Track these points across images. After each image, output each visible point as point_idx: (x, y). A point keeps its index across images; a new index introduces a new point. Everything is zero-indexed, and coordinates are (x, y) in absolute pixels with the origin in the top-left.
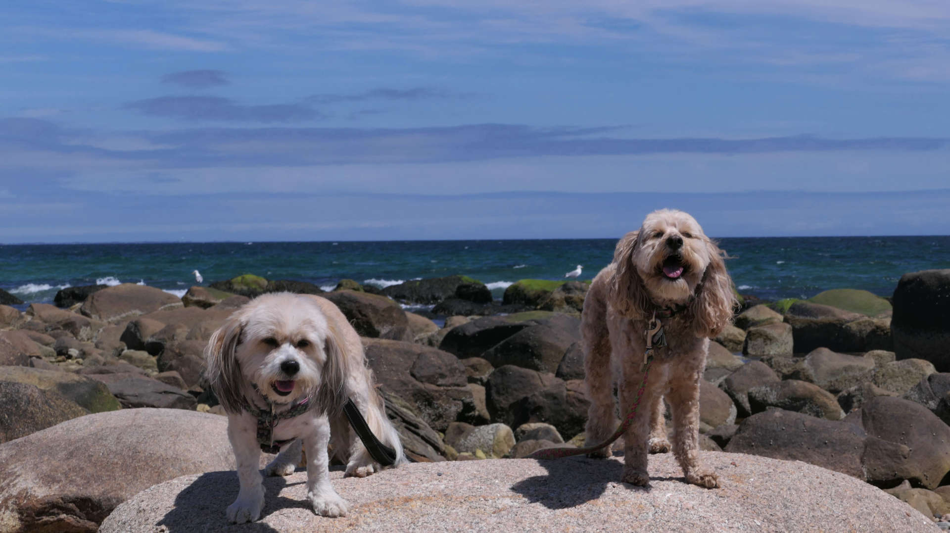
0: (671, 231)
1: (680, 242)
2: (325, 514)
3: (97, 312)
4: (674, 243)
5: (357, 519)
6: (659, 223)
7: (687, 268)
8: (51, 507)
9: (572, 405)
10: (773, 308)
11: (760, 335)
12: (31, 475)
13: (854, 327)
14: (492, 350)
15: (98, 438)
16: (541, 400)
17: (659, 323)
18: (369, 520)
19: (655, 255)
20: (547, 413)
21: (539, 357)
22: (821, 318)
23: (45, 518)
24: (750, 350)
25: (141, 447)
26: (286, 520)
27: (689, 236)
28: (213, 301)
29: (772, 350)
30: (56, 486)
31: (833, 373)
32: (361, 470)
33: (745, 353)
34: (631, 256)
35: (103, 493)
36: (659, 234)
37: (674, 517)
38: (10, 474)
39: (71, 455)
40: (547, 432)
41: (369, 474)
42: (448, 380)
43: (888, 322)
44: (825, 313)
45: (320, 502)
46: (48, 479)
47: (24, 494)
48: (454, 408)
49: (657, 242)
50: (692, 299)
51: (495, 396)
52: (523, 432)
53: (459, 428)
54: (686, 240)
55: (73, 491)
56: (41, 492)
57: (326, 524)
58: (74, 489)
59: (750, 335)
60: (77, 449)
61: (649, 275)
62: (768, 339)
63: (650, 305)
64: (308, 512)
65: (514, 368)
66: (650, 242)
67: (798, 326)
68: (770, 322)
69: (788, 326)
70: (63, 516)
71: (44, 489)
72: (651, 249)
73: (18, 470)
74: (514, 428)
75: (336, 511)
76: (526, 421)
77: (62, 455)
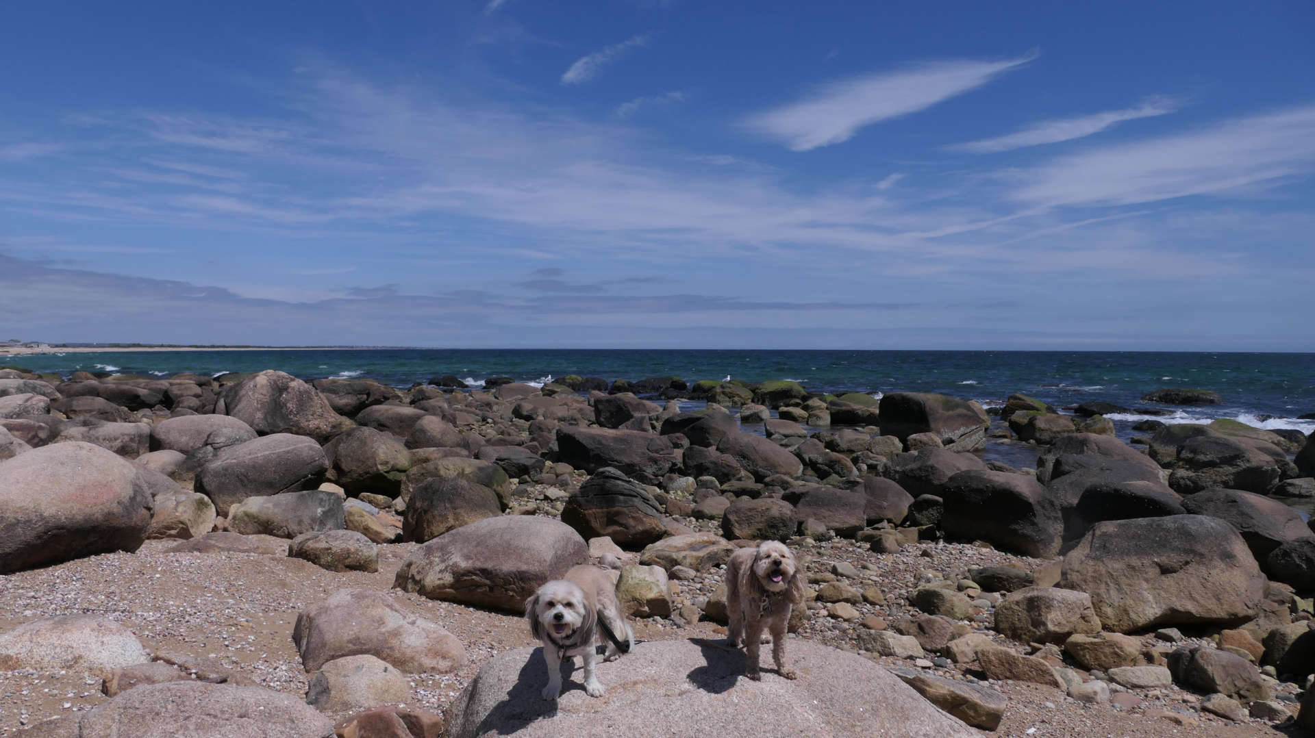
0: (775, 555)
1: (780, 562)
2: (592, 696)
3: (502, 396)
4: (777, 563)
5: (609, 698)
6: (768, 550)
7: (783, 574)
8: (469, 572)
9: (724, 467)
10: (821, 400)
11: (815, 415)
12: (459, 554)
13: (860, 412)
14: (686, 429)
15: (491, 534)
16: (709, 465)
17: (767, 599)
18: (615, 699)
19: (767, 568)
20: (712, 471)
21: (709, 433)
22: (844, 408)
23: (465, 578)
24: (810, 422)
25: (512, 542)
26: (572, 698)
27: (783, 556)
28: (556, 390)
29: (821, 423)
30: (471, 562)
31: (850, 441)
32: (612, 658)
33: (807, 424)
34: (753, 565)
35: (494, 566)
36: (769, 556)
37: (773, 702)
38: (449, 553)
39: (478, 544)
40: (712, 482)
41: (616, 659)
42: (665, 452)
43: (877, 411)
44: (846, 405)
45: (590, 688)
46: (467, 558)
47: (455, 565)
48: (668, 465)
49: (767, 561)
50: (786, 590)
51: (687, 460)
52: (700, 481)
53: (670, 477)
54: (783, 560)
55: (479, 565)
56: (464, 564)
57: (593, 702)
58: (479, 564)
59: (810, 416)
60: (482, 541)
61: (763, 578)
62: (818, 417)
63: (763, 591)
64: (583, 692)
65: (697, 447)
66: (764, 561)
67: (833, 411)
68: (819, 408)
69: (828, 412)
70: (474, 577)
71: (465, 563)
72: (764, 565)
73: (453, 550)
74: (695, 479)
75: (598, 694)
76: (702, 475)
77: (474, 543)
